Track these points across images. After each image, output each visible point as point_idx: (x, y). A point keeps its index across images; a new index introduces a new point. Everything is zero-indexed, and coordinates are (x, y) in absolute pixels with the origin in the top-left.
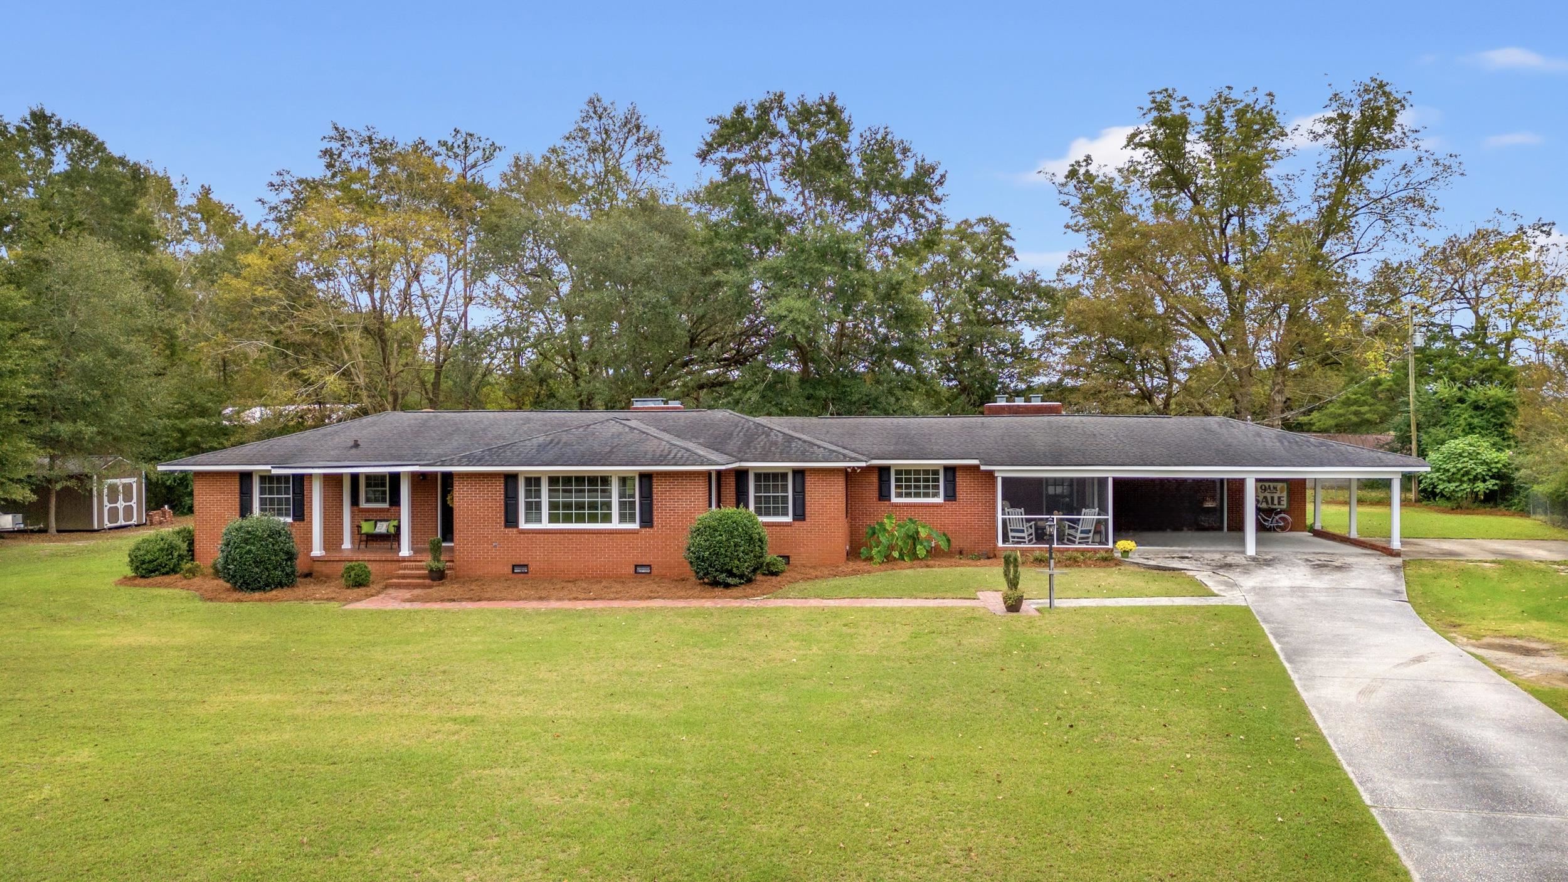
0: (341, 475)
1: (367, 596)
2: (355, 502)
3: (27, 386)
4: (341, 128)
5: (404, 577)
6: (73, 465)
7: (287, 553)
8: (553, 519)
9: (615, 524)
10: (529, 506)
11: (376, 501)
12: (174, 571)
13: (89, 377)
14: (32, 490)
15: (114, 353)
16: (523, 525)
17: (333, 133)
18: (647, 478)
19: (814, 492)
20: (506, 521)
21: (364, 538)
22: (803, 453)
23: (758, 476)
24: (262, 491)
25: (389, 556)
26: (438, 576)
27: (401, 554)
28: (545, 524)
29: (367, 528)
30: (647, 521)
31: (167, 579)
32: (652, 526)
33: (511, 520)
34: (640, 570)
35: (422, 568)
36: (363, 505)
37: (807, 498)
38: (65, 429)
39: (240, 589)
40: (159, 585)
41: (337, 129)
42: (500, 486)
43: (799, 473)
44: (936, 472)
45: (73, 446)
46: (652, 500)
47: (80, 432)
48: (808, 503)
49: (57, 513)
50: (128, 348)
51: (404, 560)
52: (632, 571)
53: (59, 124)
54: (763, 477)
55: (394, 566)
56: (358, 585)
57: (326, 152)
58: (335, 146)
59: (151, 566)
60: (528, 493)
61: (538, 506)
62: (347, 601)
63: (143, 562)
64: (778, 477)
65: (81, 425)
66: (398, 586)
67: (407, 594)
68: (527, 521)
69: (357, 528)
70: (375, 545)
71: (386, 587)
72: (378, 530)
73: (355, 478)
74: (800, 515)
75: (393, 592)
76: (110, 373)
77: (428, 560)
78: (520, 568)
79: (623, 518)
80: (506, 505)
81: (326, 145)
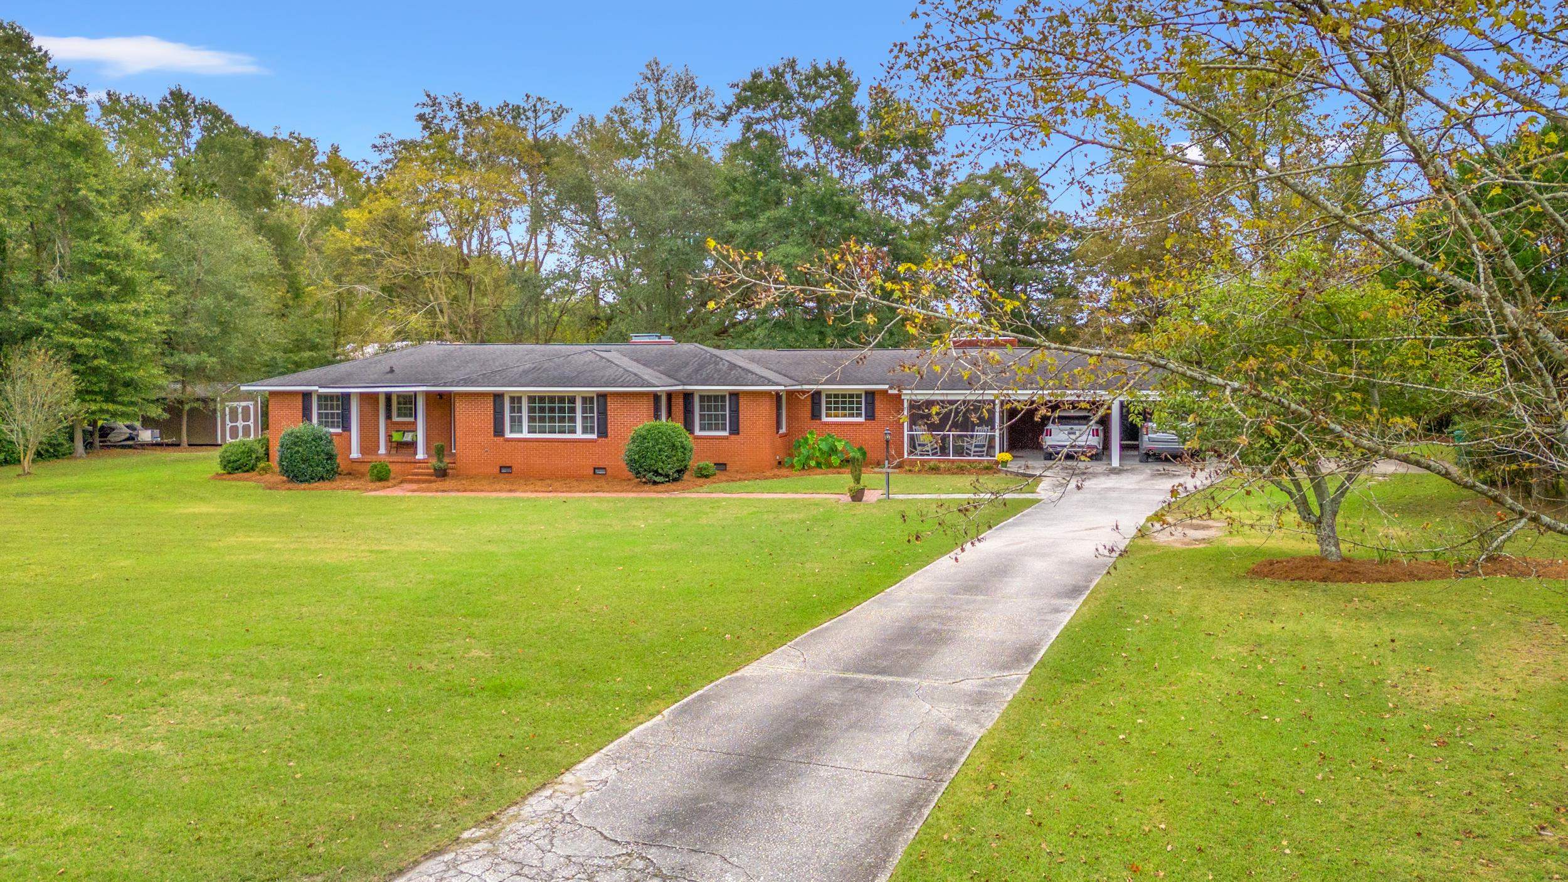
0: (377, 394)
1: (384, 488)
2: (389, 416)
3: (158, 324)
4: (432, 95)
5: (417, 474)
6: (200, 389)
7: (327, 454)
8: (531, 430)
9: (579, 435)
10: (512, 419)
11: (405, 416)
12: (253, 469)
13: (212, 317)
14: (164, 410)
15: (230, 297)
16: (508, 435)
17: (425, 99)
18: (603, 396)
19: (746, 410)
20: (495, 432)
21: (394, 445)
22: (737, 379)
23: (702, 398)
24: (319, 407)
25: (409, 459)
26: (442, 473)
27: (417, 457)
28: (525, 434)
29: (396, 437)
30: (603, 433)
31: (246, 475)
32: (606, 437)
33: (499, 431)
34: (597, 472)
35: (428, 468)
36: (395, 419)
37: (741, 416)
38: (191, 360)
39: (291, 481)
40: (239, 480)
41: (428, 96)
42: (490, 403)
43: (735, 395)
44: (859, 396)
45: (199, 372)
46: (606, 415)
47: (203, 362)
48: (741, 421)
49: (188, 431)
50: (241, 292)
51: (420, 462)
52: (592, 472)
53: (193, 101)
54: (708, 399)
55: (413, 465)
56: (380, 480)
57: (421, 117)
58: (428, 110)
59: (236, 465)
60: (512, 410)
61: (520, 421)
62: (366, 490)
63: (229, 462)
64: (718, 398)
65: (204, 355)
66: (411, 481)
67: (415, 486)
68: (511, 432)
69: (389, 437)
70: (404, 451)
71: (401, 482)
72: (405, 439)
73: (388, 396)
74: (735, 430)
75: (406, 486)
76: (230, 314)
77: (434, 461)
78: (506, 469)
79: (585, 430)
80: (495, 419)
81: (420, 110)
